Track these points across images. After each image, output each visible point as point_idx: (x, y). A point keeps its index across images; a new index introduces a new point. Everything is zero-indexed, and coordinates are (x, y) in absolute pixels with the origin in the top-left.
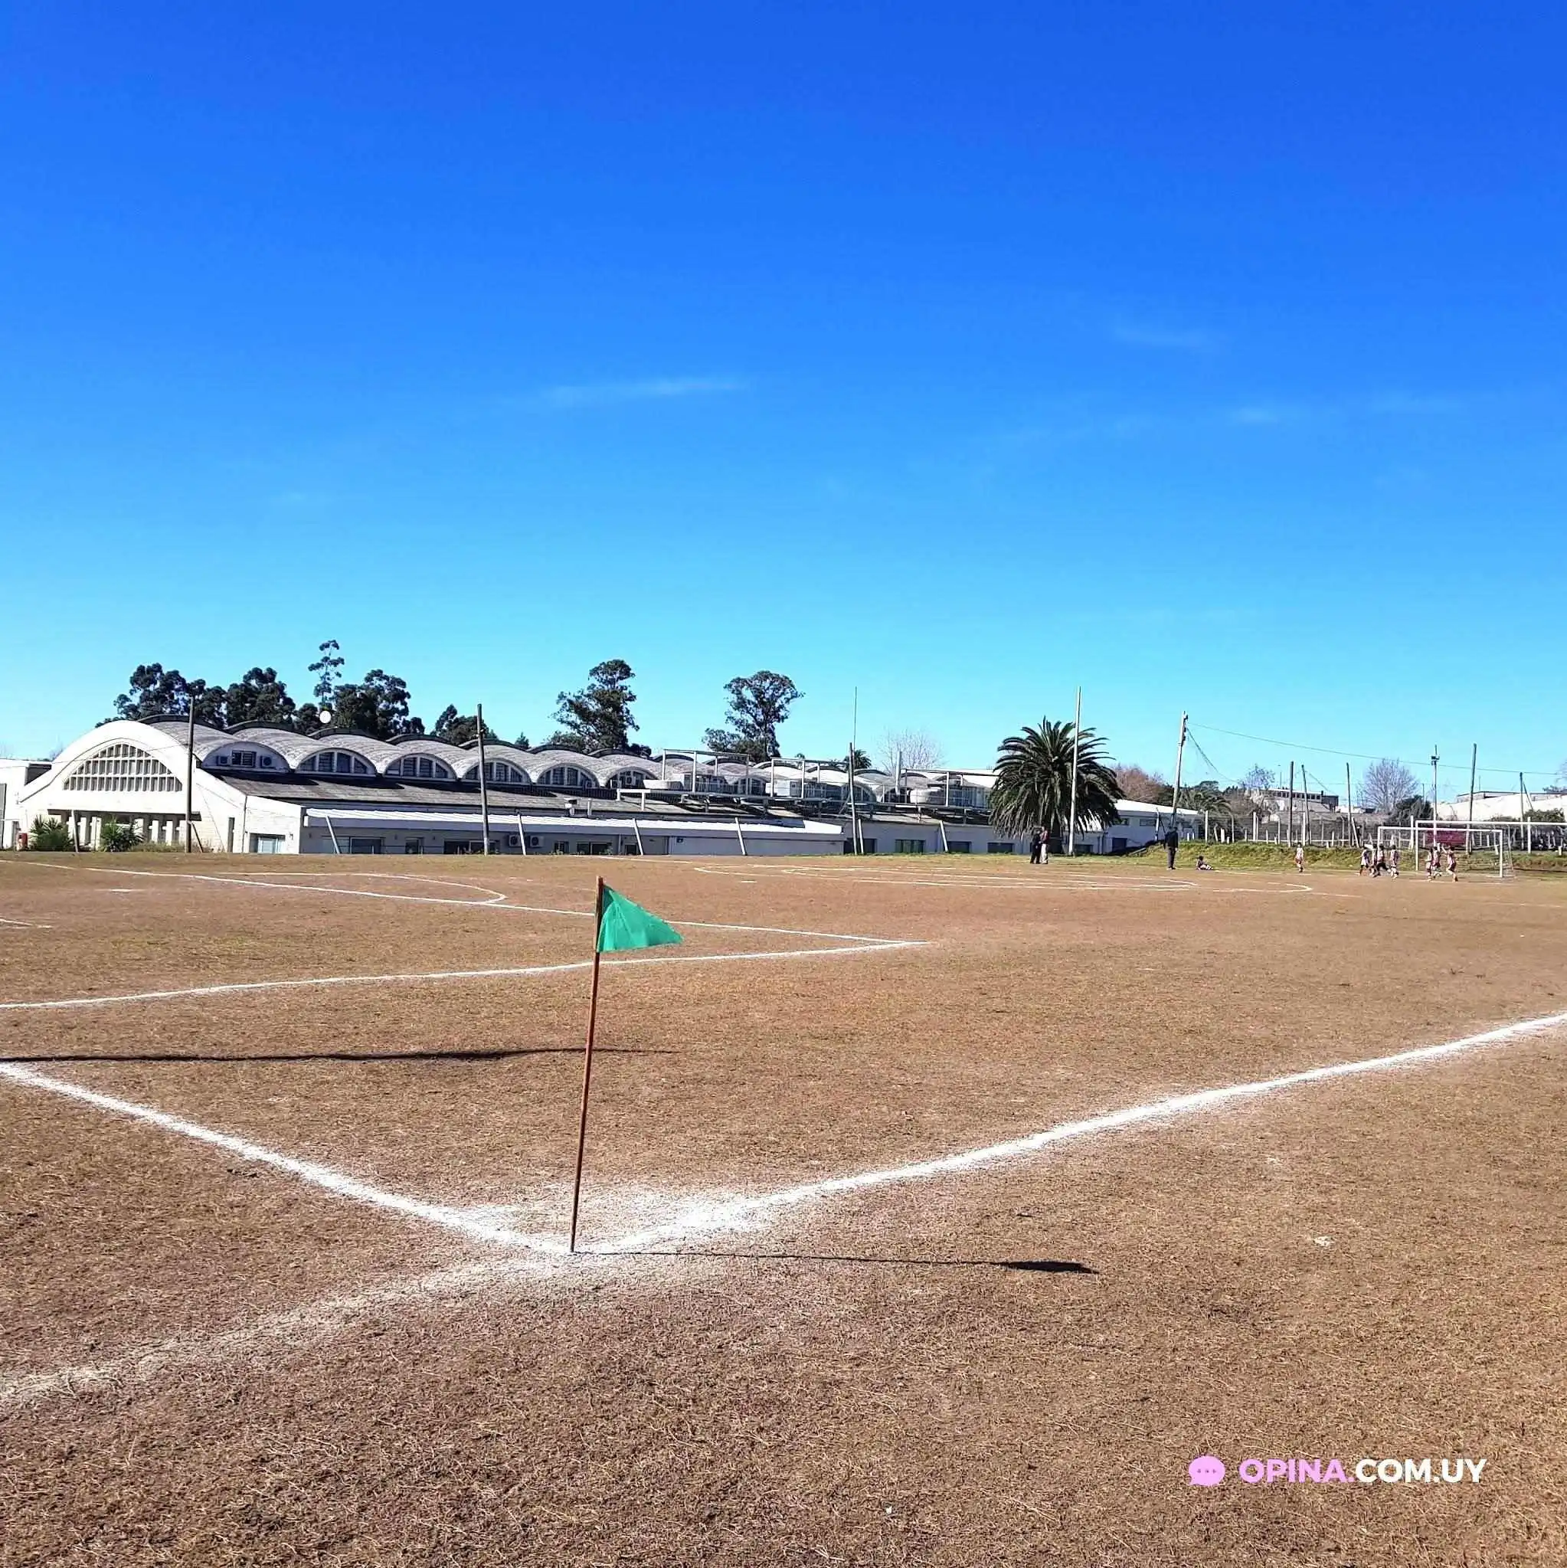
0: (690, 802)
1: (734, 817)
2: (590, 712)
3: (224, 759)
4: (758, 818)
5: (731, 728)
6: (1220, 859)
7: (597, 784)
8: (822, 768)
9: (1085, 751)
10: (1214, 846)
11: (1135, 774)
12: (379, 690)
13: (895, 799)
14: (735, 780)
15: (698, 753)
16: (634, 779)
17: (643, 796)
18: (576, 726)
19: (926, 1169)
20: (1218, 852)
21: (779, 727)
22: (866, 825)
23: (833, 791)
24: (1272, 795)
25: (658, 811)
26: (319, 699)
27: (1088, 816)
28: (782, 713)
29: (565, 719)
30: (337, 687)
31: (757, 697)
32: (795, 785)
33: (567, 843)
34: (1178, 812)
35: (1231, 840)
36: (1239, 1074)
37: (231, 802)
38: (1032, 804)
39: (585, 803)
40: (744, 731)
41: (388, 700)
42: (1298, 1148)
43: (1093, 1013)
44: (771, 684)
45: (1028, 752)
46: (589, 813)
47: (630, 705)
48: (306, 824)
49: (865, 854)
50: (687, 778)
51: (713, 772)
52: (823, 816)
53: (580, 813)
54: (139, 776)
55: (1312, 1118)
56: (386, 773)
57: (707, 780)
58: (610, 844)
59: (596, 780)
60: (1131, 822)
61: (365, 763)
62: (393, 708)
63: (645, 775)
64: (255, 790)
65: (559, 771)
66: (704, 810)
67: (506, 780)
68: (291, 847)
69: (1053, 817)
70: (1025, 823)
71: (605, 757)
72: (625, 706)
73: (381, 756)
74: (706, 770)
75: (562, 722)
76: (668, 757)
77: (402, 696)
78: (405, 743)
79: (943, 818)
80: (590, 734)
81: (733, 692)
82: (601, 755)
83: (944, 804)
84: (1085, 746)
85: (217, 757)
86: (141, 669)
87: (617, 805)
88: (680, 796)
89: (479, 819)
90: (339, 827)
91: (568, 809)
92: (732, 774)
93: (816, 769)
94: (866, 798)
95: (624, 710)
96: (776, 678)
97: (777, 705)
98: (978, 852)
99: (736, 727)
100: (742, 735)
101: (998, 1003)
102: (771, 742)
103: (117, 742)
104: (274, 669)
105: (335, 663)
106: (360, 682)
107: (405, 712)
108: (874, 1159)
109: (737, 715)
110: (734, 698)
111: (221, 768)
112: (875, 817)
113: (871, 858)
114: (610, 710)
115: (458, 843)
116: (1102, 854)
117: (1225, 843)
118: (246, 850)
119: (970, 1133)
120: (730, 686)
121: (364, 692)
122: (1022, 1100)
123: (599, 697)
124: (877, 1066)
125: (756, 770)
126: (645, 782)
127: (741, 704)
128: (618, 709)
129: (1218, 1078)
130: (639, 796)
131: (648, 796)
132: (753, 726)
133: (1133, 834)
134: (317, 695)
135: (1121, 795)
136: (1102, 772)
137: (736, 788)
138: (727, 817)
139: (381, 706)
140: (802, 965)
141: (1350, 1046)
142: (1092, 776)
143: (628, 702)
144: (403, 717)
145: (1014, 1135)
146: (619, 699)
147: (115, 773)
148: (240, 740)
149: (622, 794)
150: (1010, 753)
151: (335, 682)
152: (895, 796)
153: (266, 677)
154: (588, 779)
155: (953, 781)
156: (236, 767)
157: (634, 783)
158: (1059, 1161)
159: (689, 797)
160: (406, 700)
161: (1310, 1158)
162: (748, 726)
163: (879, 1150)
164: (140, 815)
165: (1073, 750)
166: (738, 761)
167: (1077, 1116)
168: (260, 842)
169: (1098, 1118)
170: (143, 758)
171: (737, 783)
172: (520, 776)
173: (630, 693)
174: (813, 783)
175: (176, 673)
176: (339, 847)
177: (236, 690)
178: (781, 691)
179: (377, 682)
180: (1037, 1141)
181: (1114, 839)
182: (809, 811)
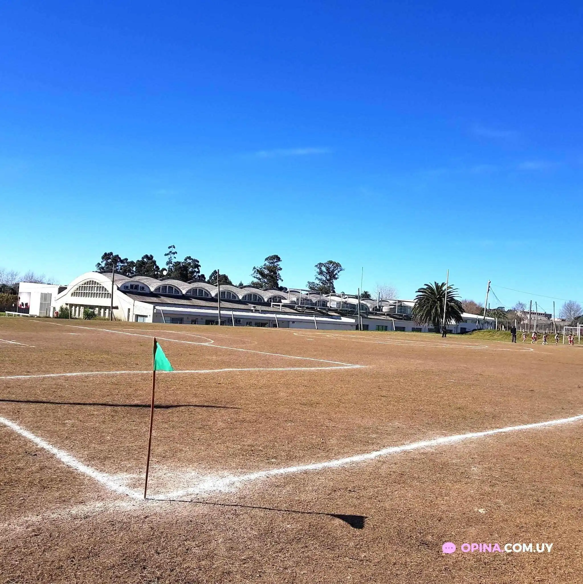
0: (298, 308)
1: (313, 315)
2: (265, 274)
3: (127, 287)
4: (323, 315)
5: (317, 282)
6: (501, 337)
7: (264, 301)
8: (349, 297)
9: (450, 294)
10: (499, 332)
11: (472, 303)
12: (190, 264)
13: (377, 310)
14: (316, 301)
15: (302, 290)
16: (278, 299)
17: (281, 306)
18: (260, 279)
19: (319, 466)
20: (501, 334)
21: (335, 283)
22: (365, 319)
23: (353, 306)
24: (525, 313)
25: (286, 311)
26: (168, 267)
27: (451, 319)
28: (336, 276)
29: (256, 277)
30: (174, 262)
31: (327, 270)
32: (338, 303)
33: (251, 322)
34: (485, 318)
35: (506, 330)
36: (472, 428)
37: (129, 303)
38: (429, 313)
39: (259, 307)
40: (322, 283)
41: (192, 268)
42: (487, 463)
43: (421, 398)
44: (333, 265)
45: (428, 294)
46: (260, 311)
47: (280, 272)
48: (155, 312)
49: (363, 330)
50: (298, 299)
51: (307, 297)
52: (349, 316)
53: (257, 311)
54: (97, 292)
55: (498, 450)
56: (186, 293)
57: (305, 300)
58: (267, 323)
59: (263, 299)
60: (468, 321)
61: (179, 291)
62: (194, 270)
63: (282, 298)
64: (138, 299)
65: (250, 295)
66: (303, 312)
67: (230, 298)
68: (149, 320)
69: (437, 319)
70: (426, 320)
71: (268, 291)
72: (278, 272)
73: (184, 288)
74: (305, 296)
75: (255, 277)
76: (291, 291)
77: (197, 266)
78: (194, 283)
79: (394, 317)
80: (264, 282)
81: (318, 268)
82: (266, 290)
83: (395, 313)
84: (450, 292)
85: (125, 286)
86: (106, 254)
87: (271, 309)
88: (295, 306)
89: (217, 312)
90: (166, 313)
91: (252, 310)
92: (314, 299)
93: (347, 298)
94: (366, 309)
95: (278, 274)
96: (334, 263)
97: (334, 273)
98: (408, 331)
99: (319, 281)
100: (321, 284)
101: (384, 393)
102: (332, 287)
103: (90, 280)
104: (153, 255)
105: (174, 253)
106: (182, 260)
107: (199, 272)
108: (300, 459)
109: (320, 277)
110: (318, 270)
111: (127, 290)
112: (369, 317)
113: (365, 332)
114: (272, 273)
115: (210, 321)
116: (456, 334)
117: (504, 331)
118: (134, 321)
119: (346, 450)
120: (317, 266)
121: (183, 264)
122: (374, 436)
123: (268, 268)
124: (321, 418)
125: (324, 297)
126: (282, 300)
127: (321, 273)
128: (275, 273)
129: (464, 429)
130: (279, 305)
131: (283, 306)
132: (325, 281)
133: (468, 326)
134: (167, 265)
135: (463, 311)
136: (456, 302)
137: (316, 304)
138: (310, 314)
139: (190, 270)
140: (311, 373)
141: (526, 417)
142: (452, 304)
143: (279, 271)
144: (198, 274)
145: (364, 452)
146: (276, 270)
147: (89, 291)
148: (134, 280)
149: (273, 305)
150: (421, 293)
151: (174, 261)
152: (377, 309)
153: (150, 258)
154: (261, 299)
155: (399, 304)
156: (131, 290)
157: (278, 301)
158: (380, 464)
159: (298, 307)
160: (199, 268)
161: (491, 469)
162: (323, 281)
163: (304, 456)
164: (97, 306)
165: (445, 293)
166: (319, 294)
167: (395, 444)
168: (139, 318)
169: (404, 445)
170: (99, 286)
171: (316, 302)
172: (235, 297)
173: (280, 267)
174: (345, 303)
175: (118, 256)
176: (165, 320)
177: (139, 262)
178: (336, 268)
179: (189, 261)
180: (374, 455)
181: (461, 328)
182: (343, 314)
